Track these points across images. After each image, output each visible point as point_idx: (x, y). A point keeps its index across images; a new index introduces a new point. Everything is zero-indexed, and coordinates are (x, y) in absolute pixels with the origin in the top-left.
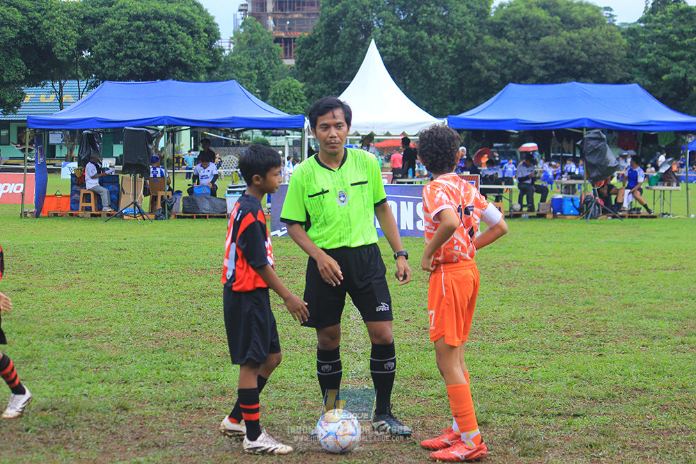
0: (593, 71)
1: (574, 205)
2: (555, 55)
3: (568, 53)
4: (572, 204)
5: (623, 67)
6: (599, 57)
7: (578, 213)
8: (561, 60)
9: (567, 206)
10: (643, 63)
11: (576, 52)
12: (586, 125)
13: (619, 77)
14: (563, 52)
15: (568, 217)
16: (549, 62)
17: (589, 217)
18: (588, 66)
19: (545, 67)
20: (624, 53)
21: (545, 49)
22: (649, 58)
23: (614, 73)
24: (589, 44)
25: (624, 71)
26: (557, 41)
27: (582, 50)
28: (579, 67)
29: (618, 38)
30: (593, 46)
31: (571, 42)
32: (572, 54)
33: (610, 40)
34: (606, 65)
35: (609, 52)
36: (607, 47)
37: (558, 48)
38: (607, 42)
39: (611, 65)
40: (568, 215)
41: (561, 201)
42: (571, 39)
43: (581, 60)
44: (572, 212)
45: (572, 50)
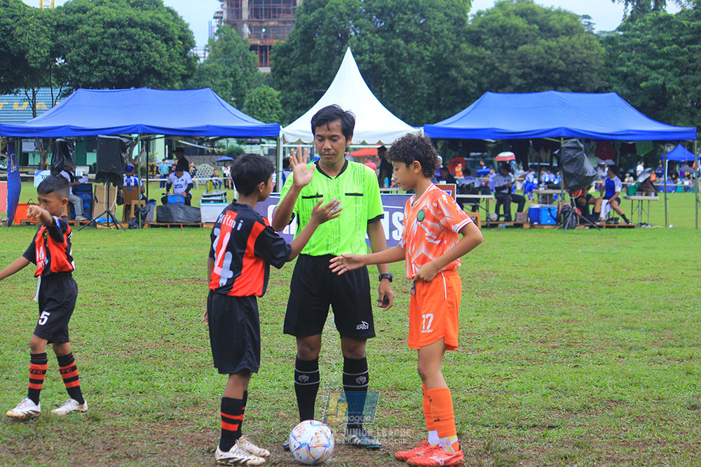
0: (571, 80)
1: (551, 215)
2: (533, 63)
3: (546, 62)
4: (549, 214)
5: (602, 76)
6: (577, 66)
7: (555, 223)
8: (539, 69)
9: (545, 216)
10: (622, 72)
11: (555, 60)
12: (564, 134)
13: (597, 87)
14: (541, 61)
15: (546, 227)
16: (527, 70)
17: (567, 226)
18: (566, 74)
19: (523, 76)
20: (602, 62)
21: (522, 57)
22: (628, 66)
23: (593, 82)
24: (567, 53)
25: (602, 79)
26: (534, 49)
27: (560, 58)
28: (557, 76)
29: (596, 46)
30: (571, 55)
31: (549, 51)
32: (550, 62)
33: (588, 48)
34: (584, 74)
35: (587, 60)
36: (585, 55)
37: (536, 57)
38: (585, 51)
39: (589, 74)
40: (545, 225)
41: (538, 210)
42: (549, 48)
43: (558, 68)
44: (549, 222)
45: (550, 59)
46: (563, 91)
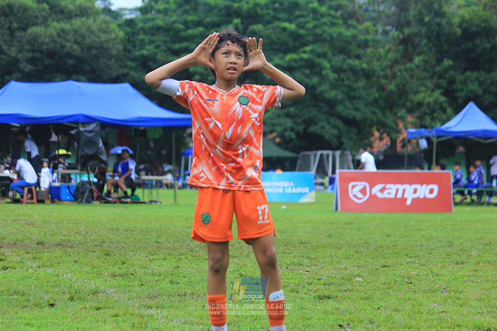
0: (87, 67)
1: (70, 193)
2: (44, 47)
3: (58, 45)
4: (68, 191)
5: (119, 62)
6: (94, 51)
7: (73, 199)
8: (51, 54)
9: (65, 194)
10: (143, 56)
11: (68, 45)
13: (115, 74)
14: (53, 45)
15: (65, 202)
16: (37, 55)
17: (84, 200)
18: (80, 60)
19: (31, 61)
20: (121, 47)
22: (148, 50)
23: (110, 69)
24: (83, 37)
25: (120, 66)
26: (46, 32)
27: (75, 42)
28: (71, 62)
29: (114, 30)
30: (87, 38)
31: (62, 34)
32: (63, 47)
33: (105, 32)
34: (101, 61)
35: (105, 45)
36: (103, 39)
37: (47, 40)
38: (102, 35)
39: (105, 60)
40: (65, 200)
41: (58, 188)
42: (63, 31)
43: (73, 53)
44: (68, 198)
45: (64, 43)
46: (78, 80)
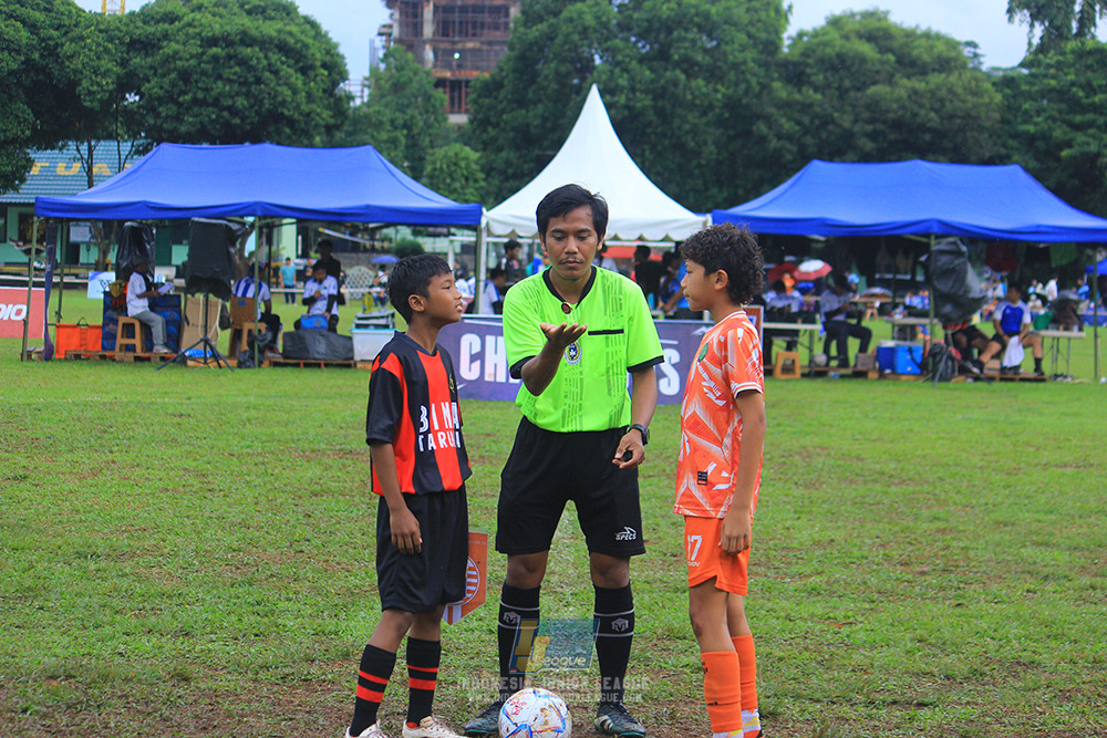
0: (947, 144)
1: (913, 359)
2: (890, 116)
3: (909, 114)
4: (909, 357)
5: (995, 138)
6: (958, 121)
7: (918, 371)
8: (897, 125)
9: (903, 360)
10: (1027, 132)
11: (923, 112)
12: (935, 229)
13: (987, 155)
14: (901, 113)
15: (904, 378)
16: (880, 127)
17: (937, 377)
18: (938, 134)
19: (873, 136)
20: (997, 116)
21: (874, 105)
22: (1036, 124)
23: (981, 147)
24: (942, 100)
25: (996, 144)
26: (892, 93)
27: (932, 109)
28: (927, 137)
29: (987, 91)
30: (948, 104)
31: (914, 97)
32: (915, 115)
33: (975, 94)
34: (969, 134)
35: (973, 113)
36: (970, 105)
37: (895, 106)
38: (969, 98)
39: (975, 134)
40: (903, 374)
41: (891, 351)
42: (915, 92)
43: (929, 125)
44: (909, 369)
45: (916, 109)
46: (934, 161)
